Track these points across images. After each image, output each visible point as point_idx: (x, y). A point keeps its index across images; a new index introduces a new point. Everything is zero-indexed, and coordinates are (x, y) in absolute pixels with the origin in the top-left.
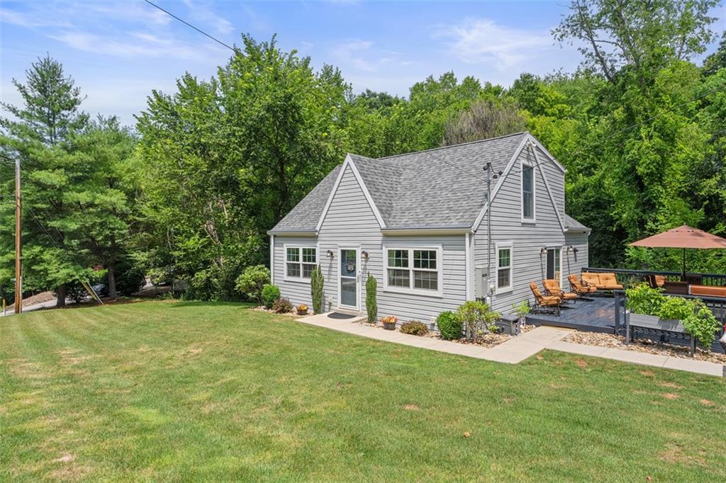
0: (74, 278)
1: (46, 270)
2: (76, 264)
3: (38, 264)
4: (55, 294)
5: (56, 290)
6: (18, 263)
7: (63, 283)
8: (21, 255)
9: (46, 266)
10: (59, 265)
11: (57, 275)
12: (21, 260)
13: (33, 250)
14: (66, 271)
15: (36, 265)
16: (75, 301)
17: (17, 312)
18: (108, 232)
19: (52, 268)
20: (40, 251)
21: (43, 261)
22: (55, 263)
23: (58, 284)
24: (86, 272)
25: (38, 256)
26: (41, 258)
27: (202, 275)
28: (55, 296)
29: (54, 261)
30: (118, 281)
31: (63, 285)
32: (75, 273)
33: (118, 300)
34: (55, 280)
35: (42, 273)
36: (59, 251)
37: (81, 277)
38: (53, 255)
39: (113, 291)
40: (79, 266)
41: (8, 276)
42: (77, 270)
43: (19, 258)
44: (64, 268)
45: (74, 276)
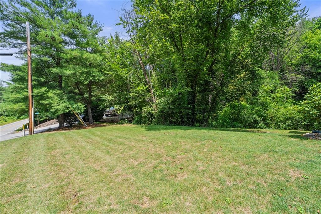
0: (70, 109)
1: (50, 104)
2: (70, 101)
3: (45, 100)
4: (57, 120)
5: (58, 117)
6: (30, 97)
7: (62, 112)
8: (32, 92)
9: (50, 101)
10: (59, 101)
11: (58, 107)
12: (32, 96)
13: (41, 90)
14: (64, 104)
15: (44, 100)
16: (69, 125)
17: (31, 133)
18: (91, 79)
19: (55, 102)
20: (46, 91)
21: (48, 98)
22: (56, 99)
23: (59, 113)
24: (78, 106)
25: (45, 94)
26: (47, 96)
27: (147, 109)
28: (57, 122)
29: (56, 98)
30: (93, 113)
31: (62, 114)
32: (70, 106)
33: (94, 124)
34: (57, 111)
35: (48, 106)
36: (58, 92)
37: (75, 109)
38: (55, 94)
39: (91, 119)
40: (72, 102)
41: (23, 107)
42: (72, 104)
43: (30, 94)
44: (63, 103)
45: (70, 108)
